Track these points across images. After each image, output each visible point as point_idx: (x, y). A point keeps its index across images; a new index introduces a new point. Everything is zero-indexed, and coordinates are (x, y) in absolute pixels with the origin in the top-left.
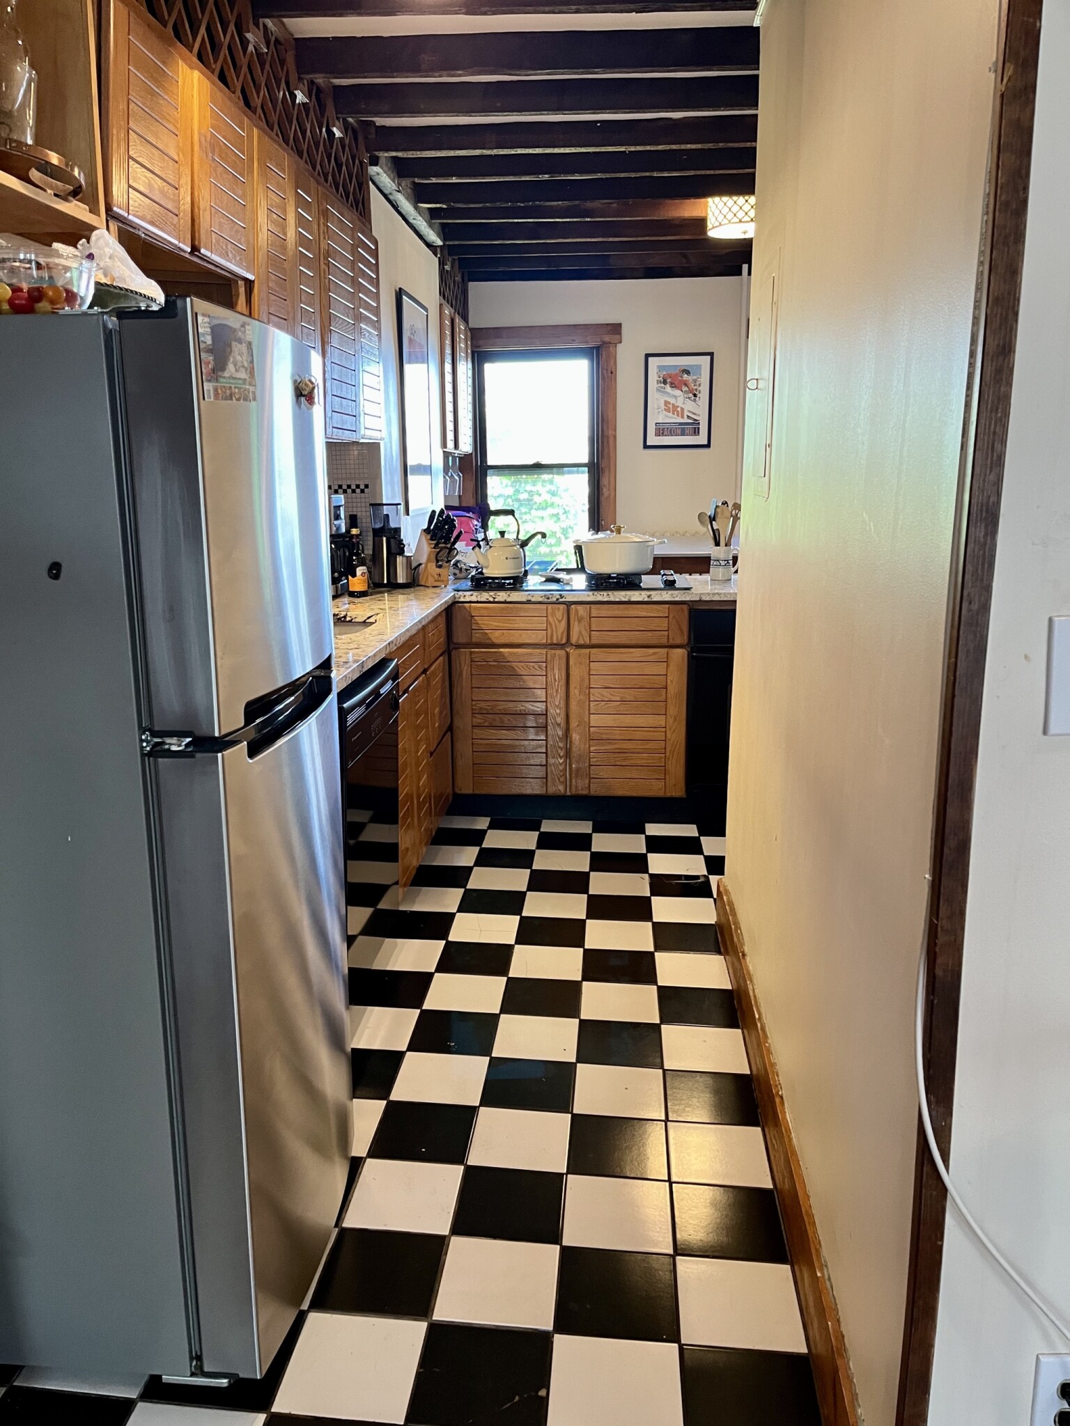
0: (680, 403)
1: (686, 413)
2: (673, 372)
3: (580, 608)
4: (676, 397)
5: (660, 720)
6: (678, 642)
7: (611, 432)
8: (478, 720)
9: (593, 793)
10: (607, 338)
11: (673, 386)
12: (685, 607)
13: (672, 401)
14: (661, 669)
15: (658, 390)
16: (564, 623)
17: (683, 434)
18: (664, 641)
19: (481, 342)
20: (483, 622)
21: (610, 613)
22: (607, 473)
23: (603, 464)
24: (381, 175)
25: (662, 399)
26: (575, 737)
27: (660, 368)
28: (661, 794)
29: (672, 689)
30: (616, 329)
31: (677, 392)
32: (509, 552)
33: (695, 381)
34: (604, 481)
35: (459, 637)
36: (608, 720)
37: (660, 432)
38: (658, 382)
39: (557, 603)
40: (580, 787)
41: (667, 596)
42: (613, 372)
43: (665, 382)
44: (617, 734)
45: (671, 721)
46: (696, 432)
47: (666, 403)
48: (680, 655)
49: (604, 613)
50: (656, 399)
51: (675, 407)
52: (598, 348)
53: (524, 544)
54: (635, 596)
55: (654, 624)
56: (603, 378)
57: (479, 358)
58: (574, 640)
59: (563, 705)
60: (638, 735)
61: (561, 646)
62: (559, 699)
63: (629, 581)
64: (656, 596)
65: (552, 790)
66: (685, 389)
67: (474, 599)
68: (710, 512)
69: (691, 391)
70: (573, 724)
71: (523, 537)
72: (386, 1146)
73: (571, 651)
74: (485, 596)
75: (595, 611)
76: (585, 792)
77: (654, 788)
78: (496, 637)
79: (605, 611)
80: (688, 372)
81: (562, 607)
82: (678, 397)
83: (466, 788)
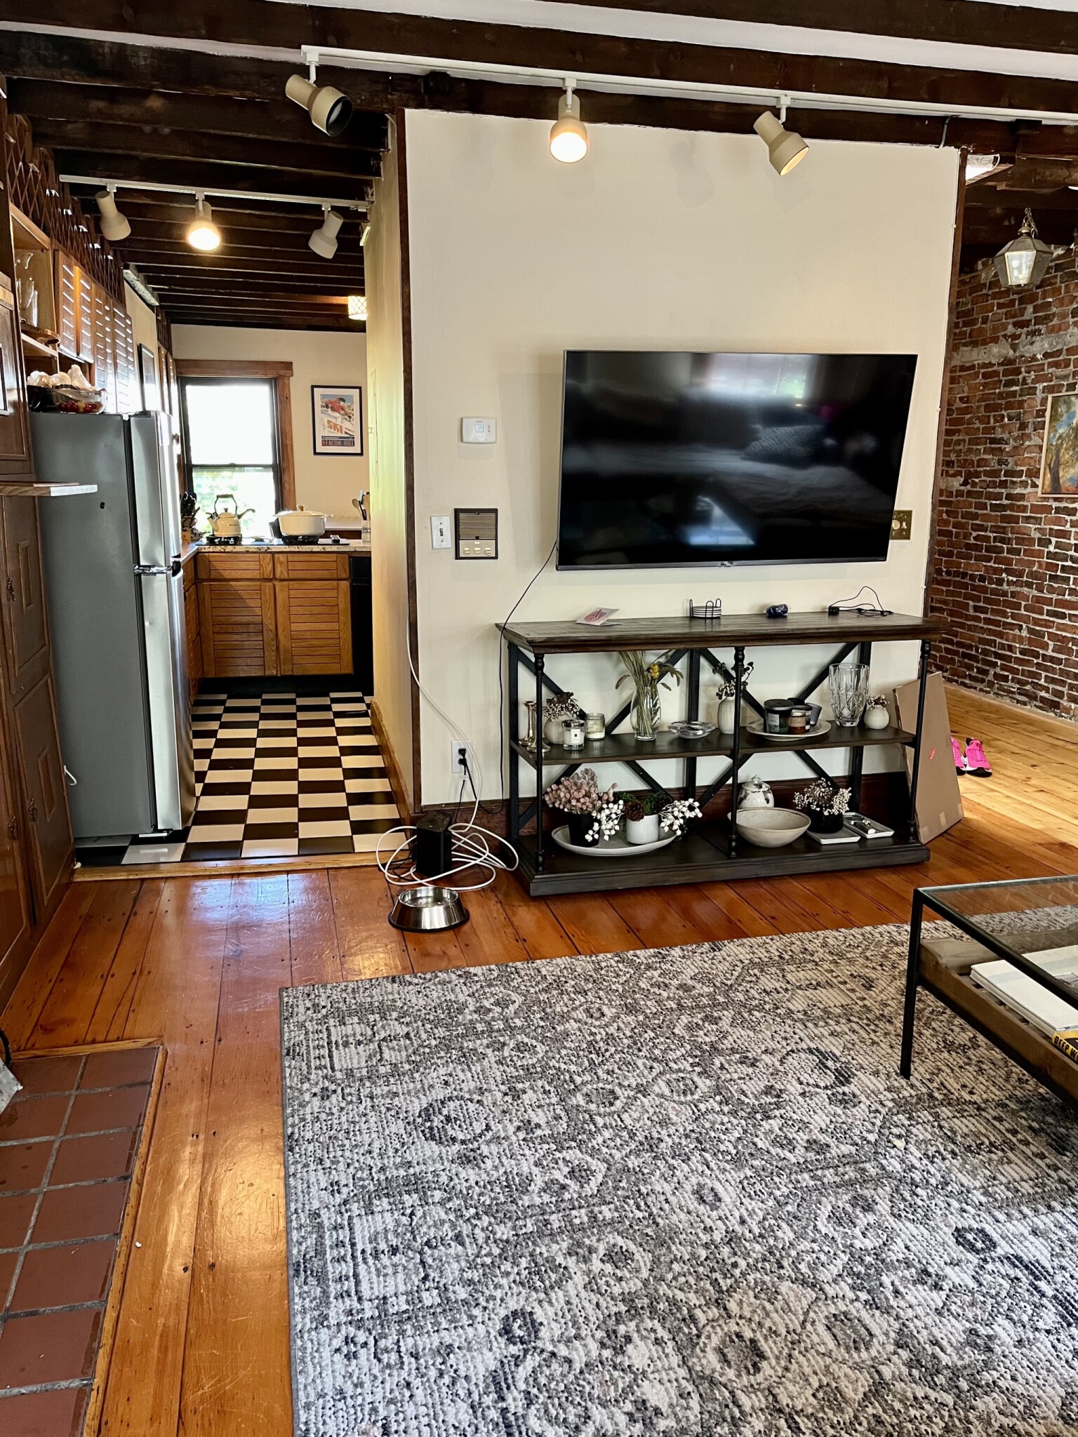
0: (339, 422)
1: (344, 430)
2: (334, 399)
3: (280, 555)
4: (336, 418)
5: (335, 626)
6: (344, 576)
7: (288, 442)
8: (217, 629)
9: (295, 674)
10: (282, 372)
11: (333, 409)
12: (346, 556)
13: (333, 420)
14: (334, 593)
15: (322, 412)
16: (271, 565)
17: (342, 445)
18: (335, 576)
19: (183, 370)
20: (217, 565)
21: (300, 559)
22: (287, 473)
23: (284, 465)
24: (129, 274)
25: (326, 419)
26: (281, 637)
27: (323, 396)
28: (338, 672)
29: (341, 606)
30: (288, 366)
31: (336, 414)
32: (231, 521)
33: (349, 407)
34: (286, 478)
35: (203, 575)
36: (303, 627)
37: (326, 442)
38: (322, 406)
39: (266, 552)
40: (286, 670)
41: (335, 548)
42: (288, 398)
43: (327, 407)
44: (308, 635)
45: (342, 626)
46: (353, 444)
47: (329, 422)
48: (345, 585)
49: (296, 559)
50: (322, 418)
51: (335, 426)
52: (275, 379)
53: (239, 517)
54: (315, 548)
55: (328, 566)
56: (281, 403)
57: (183, 382)
58: (278, 576)
59: (273, 617)
60: (323, 635)
61: (270, 580)
62: (270, 613)
63: (310, 540)
64: (328, 549)
65: (268, 673)
66: (342, 412)
67: (211, 550)
68: (360, 499)
69: (346, 414)
70: (280, 631)
71: (239, 513)
72: (204, 793)
73: (277, 583)
74: (219, 548)
75: (291, 557)
76: (290, 673)
77: (334, 669)
78: (226, 574)
79: (296, 557)
80: (344, 401)
81: (269, 555)
82: (337, 418)
83: (212, 674)
